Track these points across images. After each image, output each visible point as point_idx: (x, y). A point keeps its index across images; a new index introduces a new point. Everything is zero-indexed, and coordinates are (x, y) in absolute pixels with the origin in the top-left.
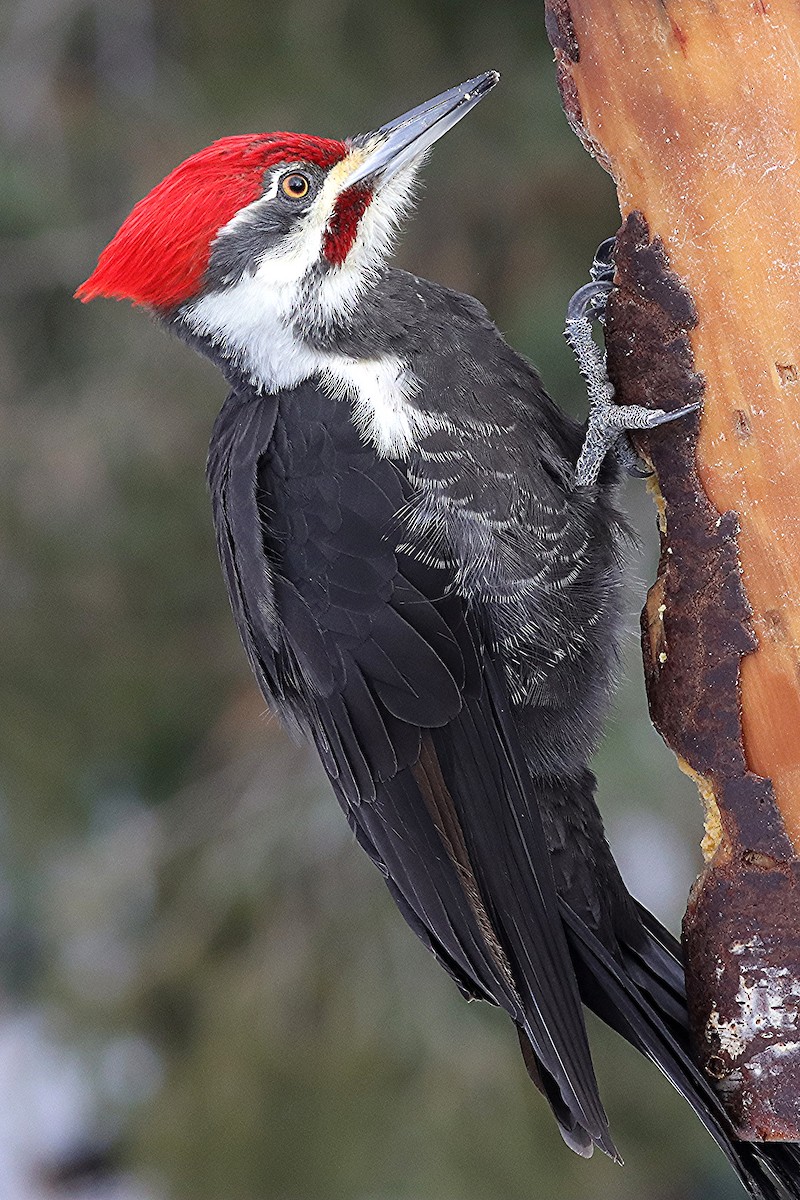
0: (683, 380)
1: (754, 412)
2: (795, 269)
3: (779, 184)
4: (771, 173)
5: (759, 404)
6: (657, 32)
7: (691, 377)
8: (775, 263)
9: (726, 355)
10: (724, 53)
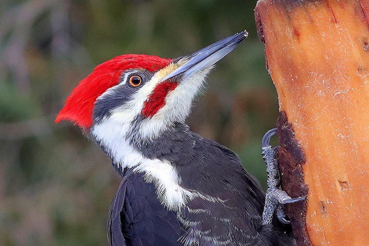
0: (299, 187)
1: (328, 202)
2: (348, 138)
3: (341, 100)
4: (338, 95)
5: (330, 199)
6: (287, 31)
7: (302, 186)
8: (339, 135)
9: (317, 177)
10: (317, 41)
